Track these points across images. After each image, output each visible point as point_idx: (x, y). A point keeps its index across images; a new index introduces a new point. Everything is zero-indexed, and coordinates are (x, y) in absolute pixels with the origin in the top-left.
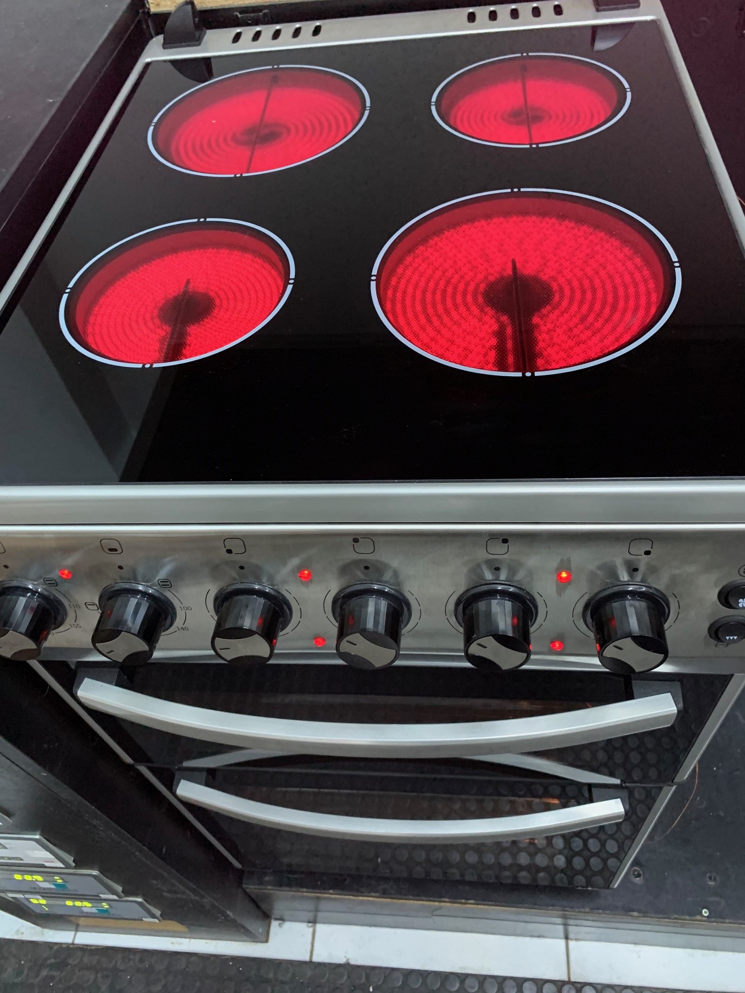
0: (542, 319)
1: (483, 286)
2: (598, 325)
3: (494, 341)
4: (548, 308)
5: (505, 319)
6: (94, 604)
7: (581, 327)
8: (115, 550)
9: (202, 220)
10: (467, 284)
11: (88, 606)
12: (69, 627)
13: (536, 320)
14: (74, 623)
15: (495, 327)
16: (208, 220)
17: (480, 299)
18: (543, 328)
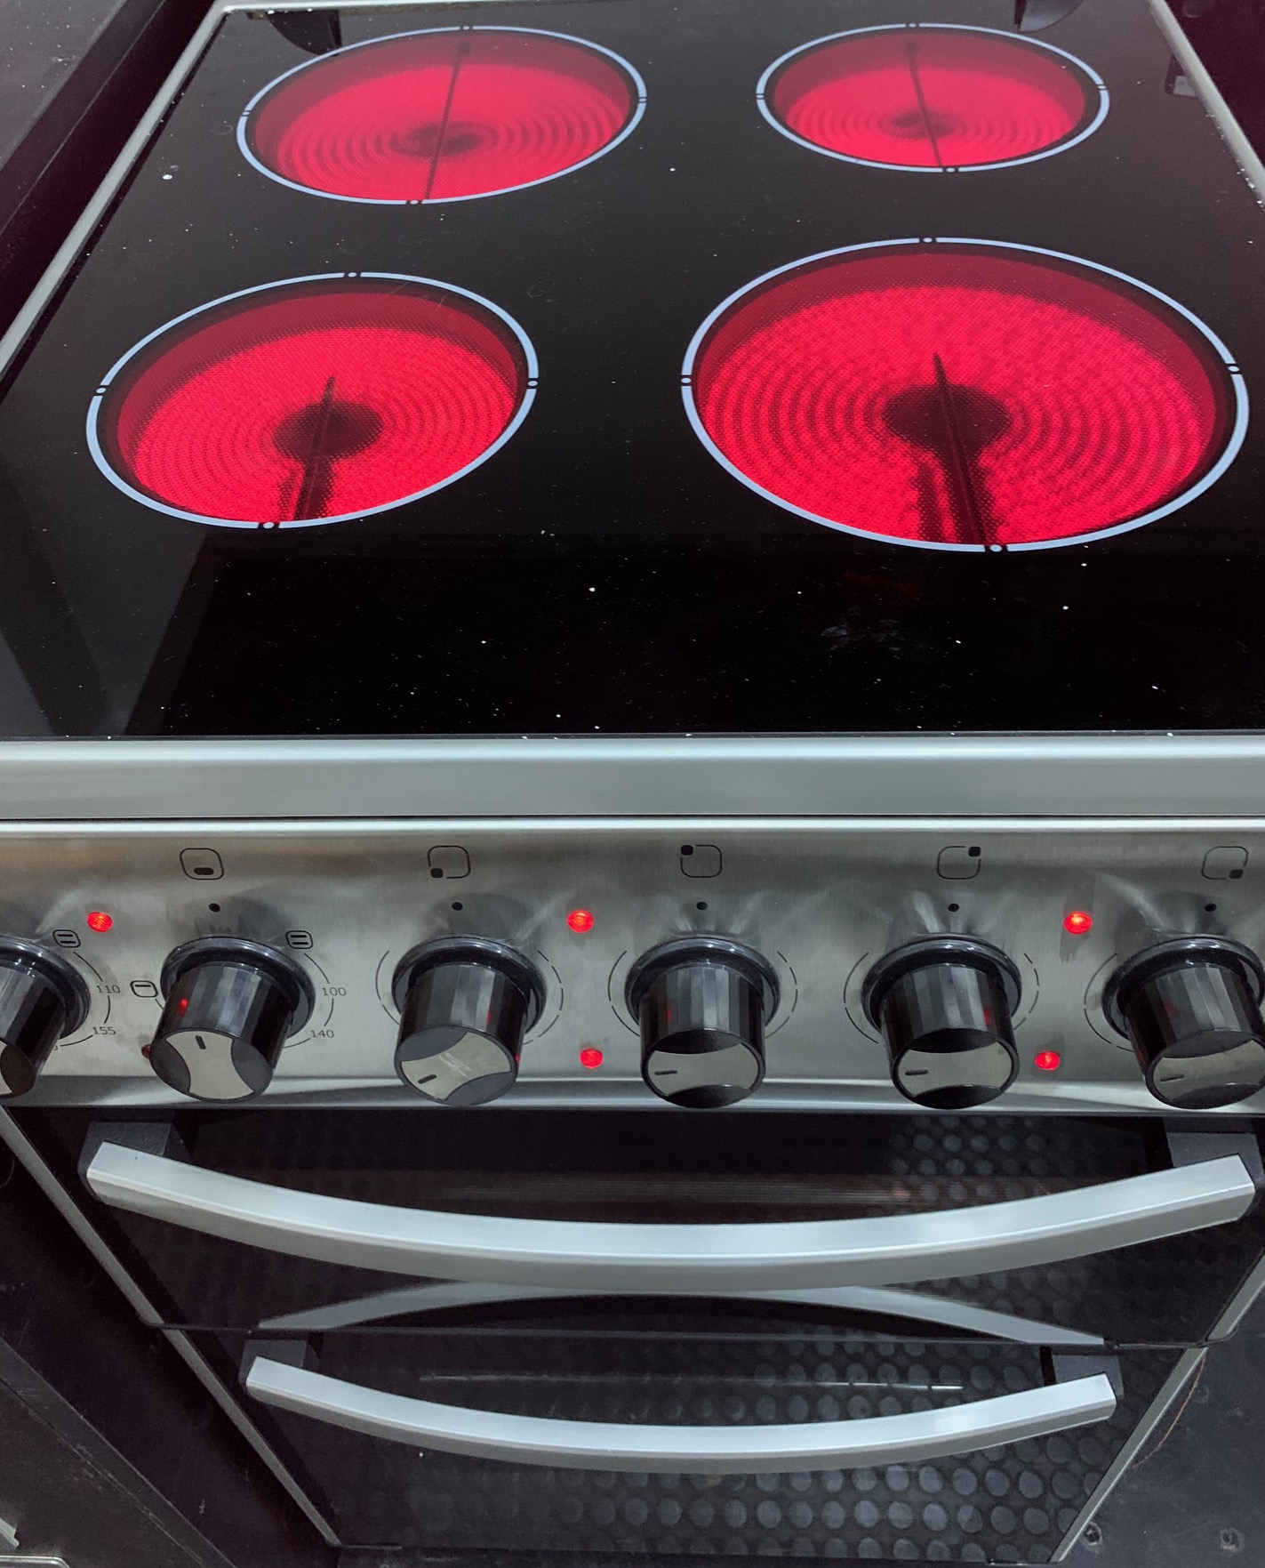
0: (997, 458)
1: (880, 404)
2: (1100, 470)
3: (913, 496)
4: (1007, 440)
5: (928, 458)
6: (150, 984)
7: (1069, 474)
8: (209, 871)
9: (352, 275)
10: (852, 400)
11: (135, 988)
12: (93, 1032)
13: (985, 460)
14: (103, 1025)
15: (913, 472)
16: (364, 275)
17: (879, 424)
18: (1001, 475)
